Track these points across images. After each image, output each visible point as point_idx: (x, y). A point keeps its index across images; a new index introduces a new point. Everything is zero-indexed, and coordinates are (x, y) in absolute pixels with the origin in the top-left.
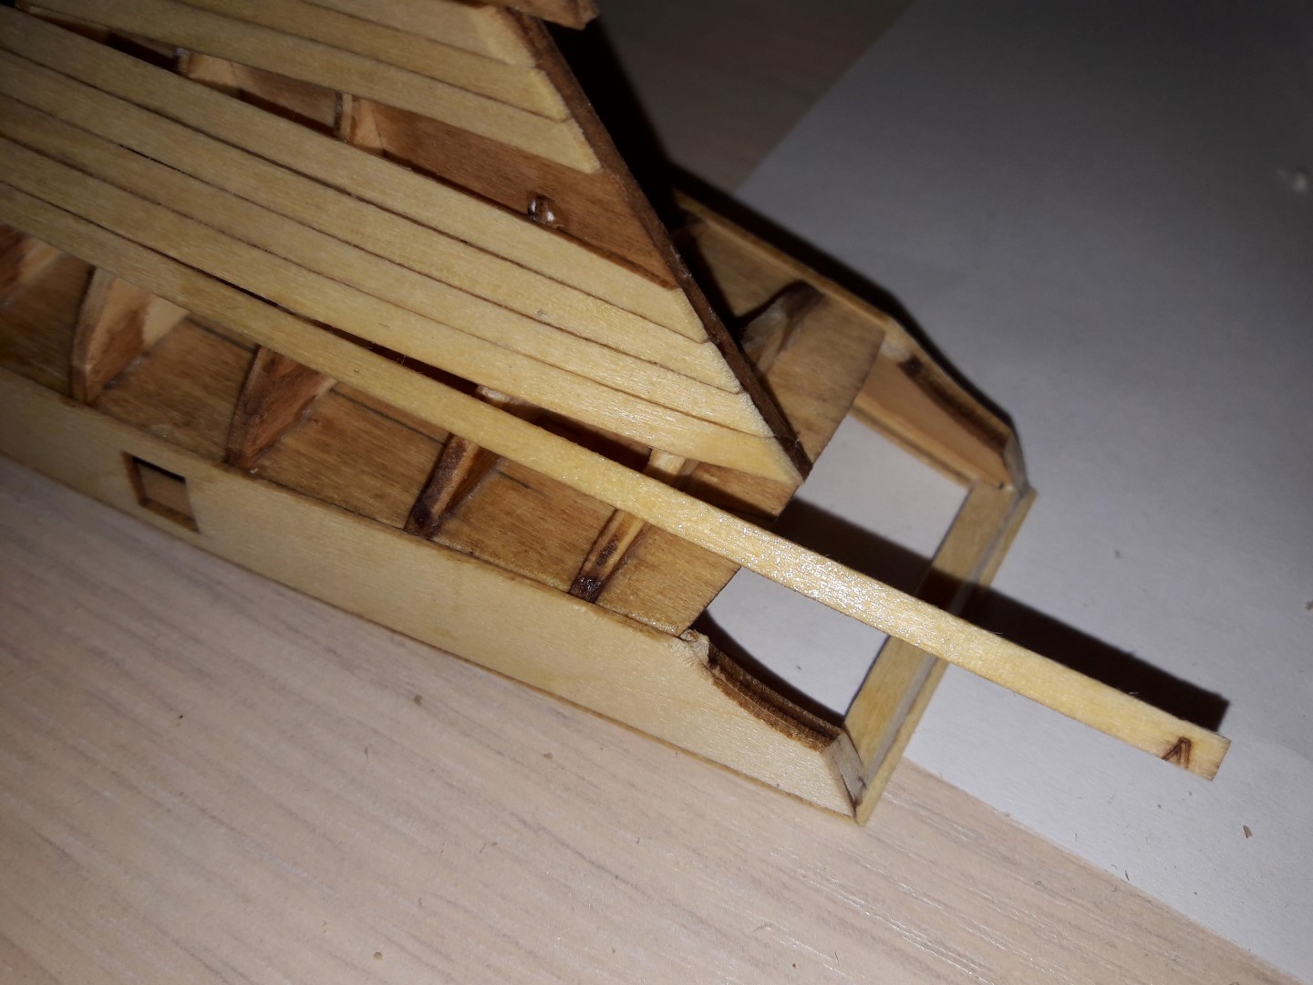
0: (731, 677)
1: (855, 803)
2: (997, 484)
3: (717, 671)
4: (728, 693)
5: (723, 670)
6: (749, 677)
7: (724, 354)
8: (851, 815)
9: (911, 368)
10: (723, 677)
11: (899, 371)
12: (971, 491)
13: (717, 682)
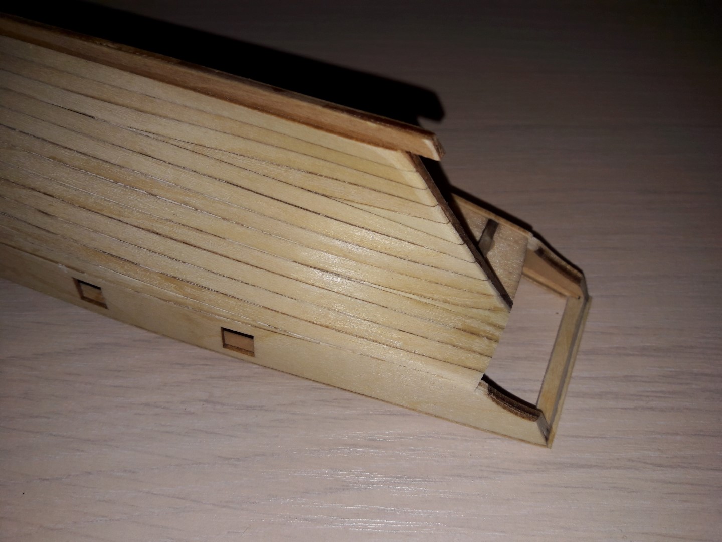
0: (498, 397)
1: (546, 439)
2: (577, 297)
3: (492, 396)
4: (498, 404)
5: (494, 395)
6: (503, 396)
7: (481, 266)
8: (545, 444)
9: (540, 252)
10: (495, 398)
11: (535, 254)
12: (567, 301)
13: (494, 400)
